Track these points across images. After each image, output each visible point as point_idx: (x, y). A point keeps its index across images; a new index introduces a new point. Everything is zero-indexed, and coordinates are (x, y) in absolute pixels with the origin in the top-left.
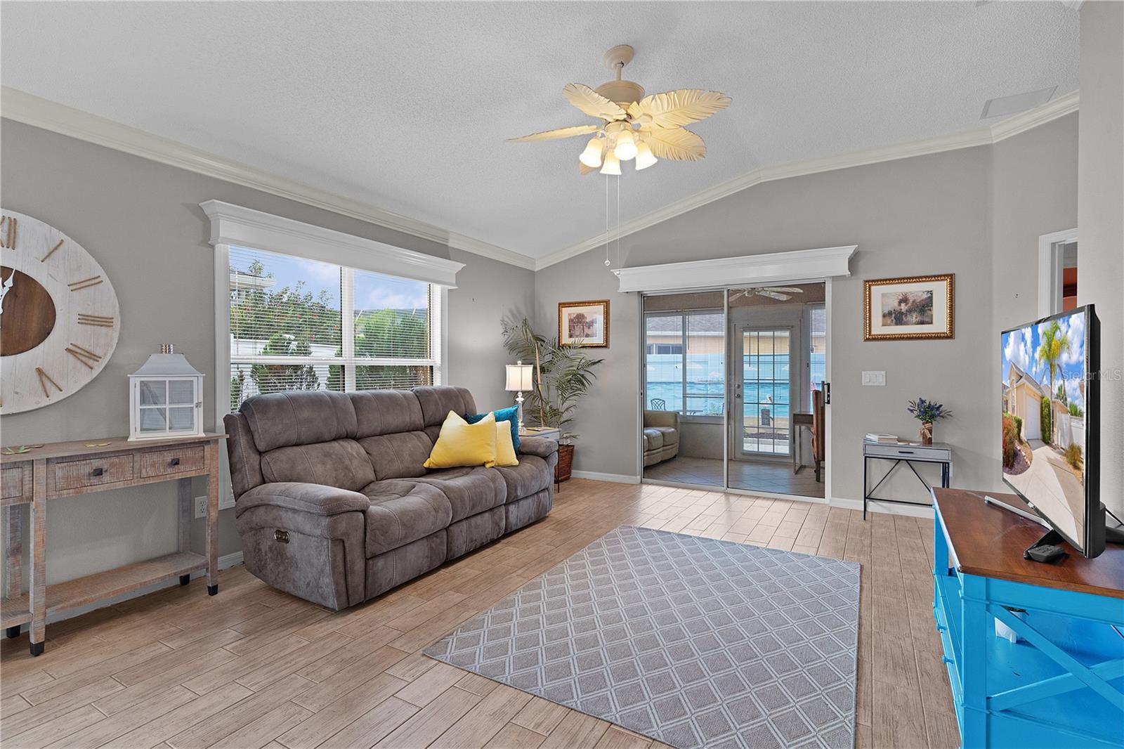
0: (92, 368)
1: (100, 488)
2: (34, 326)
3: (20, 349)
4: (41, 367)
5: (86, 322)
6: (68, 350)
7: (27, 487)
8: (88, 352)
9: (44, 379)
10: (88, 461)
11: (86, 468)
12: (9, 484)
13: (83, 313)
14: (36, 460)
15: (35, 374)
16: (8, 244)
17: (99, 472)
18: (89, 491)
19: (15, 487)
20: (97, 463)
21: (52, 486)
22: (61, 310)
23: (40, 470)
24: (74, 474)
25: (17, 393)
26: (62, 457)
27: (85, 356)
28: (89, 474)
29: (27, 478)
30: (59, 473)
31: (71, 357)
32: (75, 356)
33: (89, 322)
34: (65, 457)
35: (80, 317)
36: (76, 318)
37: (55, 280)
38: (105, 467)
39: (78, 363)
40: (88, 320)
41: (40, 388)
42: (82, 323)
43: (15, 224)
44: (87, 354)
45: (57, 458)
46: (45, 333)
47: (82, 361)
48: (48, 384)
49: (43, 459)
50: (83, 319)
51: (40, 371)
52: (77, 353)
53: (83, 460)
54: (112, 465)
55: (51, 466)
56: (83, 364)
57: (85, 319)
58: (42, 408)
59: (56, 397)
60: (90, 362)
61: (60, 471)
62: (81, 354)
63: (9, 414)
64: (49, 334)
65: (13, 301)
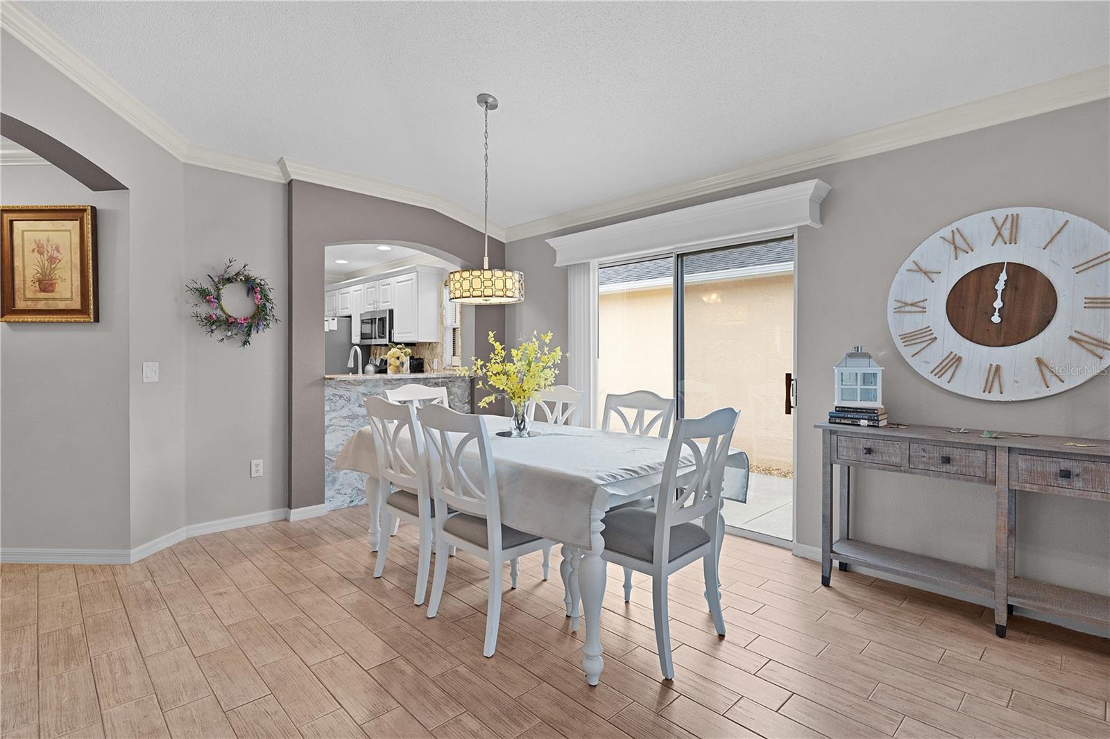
0: (1101, 358)
1: (1070, 493)
2: (1034, 315)
3: (1020, 339)
4: (1041, 356)
5: (1095, 305)
6: (1071, 338)
7: (990, 471)
8: (1096, 340)
9: (1044, 369)
10: (1055, 459)
11: (1052, 467)
12: (974, 464)
13: (1090, 296)
14: (999, 447)
15: (1035, 365)
16: (1011, 239)
17: (1066, 474)
18: (1056, 493)
19: (979, 467)
20: (1065, 464)
21: (1014, 476)
22: (1064, 296)
23: (1003, 458)
24: (1038, 469)
25: (1017, 382)
26: (1026, 449)
27: (1092, 344)
28: (1056, 473)
29: (990, 462)
30: (1022, 465)
31: (1074, 345)
32: (1081, 345)
33: (1098, 305)
34: (1029, 450)
35: (1087, 301)
36: (1081, 302)
37: (1058, 265)
38: (1076, 470)
39: (1084, 351)
40: (1097, 303)
41: (1040, 377)
42: (1088, 307)
43: (1017, 219)
44: (1095, 342)
45: (1019, 449)
46: (1045, 322)
47: (1088, 350)
48: (1048, 374)
49: (1005, 447)
50: (1089, 303)
51: (1039, 361)
52: (1082, 341)
53: (1049, 457)
54: (1086, 470)
55: (1013, 456)
56: (1089, 353)
57: (1092, 303)
58: (1042, 398)
59: (1057, 388)
60: (1099, 351)
61: (1022, 463)
62: (1086, 342)
63: (1008, 401)
64: (1049, 322)
65: (1014, 292)
